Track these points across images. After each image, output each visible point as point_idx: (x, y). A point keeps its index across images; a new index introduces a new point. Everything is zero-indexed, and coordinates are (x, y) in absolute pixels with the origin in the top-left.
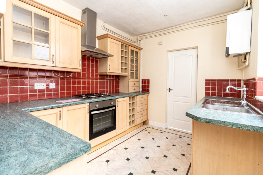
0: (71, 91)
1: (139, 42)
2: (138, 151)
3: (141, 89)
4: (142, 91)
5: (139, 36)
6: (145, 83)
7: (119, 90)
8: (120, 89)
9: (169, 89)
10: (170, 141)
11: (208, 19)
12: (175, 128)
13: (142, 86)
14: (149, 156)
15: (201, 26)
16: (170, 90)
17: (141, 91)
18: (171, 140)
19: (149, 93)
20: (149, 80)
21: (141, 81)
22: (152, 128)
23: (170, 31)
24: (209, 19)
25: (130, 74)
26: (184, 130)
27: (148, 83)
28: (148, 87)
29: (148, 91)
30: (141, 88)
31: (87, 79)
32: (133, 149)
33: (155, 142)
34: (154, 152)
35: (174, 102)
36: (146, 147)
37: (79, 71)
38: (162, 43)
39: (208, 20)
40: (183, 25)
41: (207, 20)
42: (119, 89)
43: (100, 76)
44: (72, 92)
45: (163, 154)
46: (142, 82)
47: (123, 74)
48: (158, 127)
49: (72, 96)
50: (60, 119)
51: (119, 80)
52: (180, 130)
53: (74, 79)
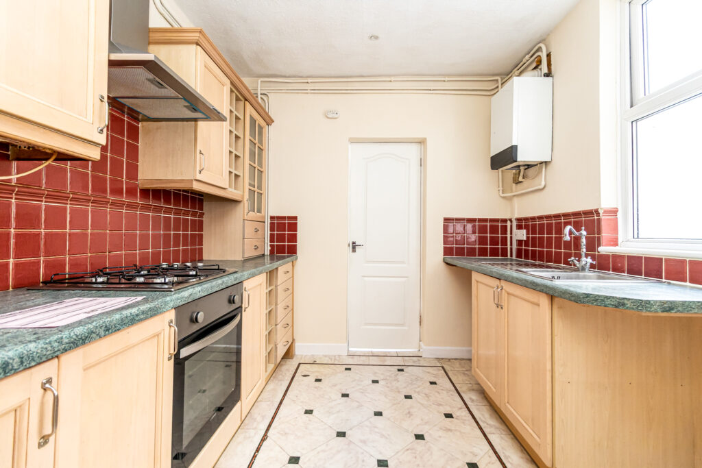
0: (11, 261)
1: (261, 98)
2: (339, 452)
3: (269, 248)
4: (272, 252)
5: (262, 79)
6: (281, 227)
7: (201, 250)
8: (205, 247)
9: (354, 243)
10: (388, 387)
11: (447, 79)
12: (370, 350)
13: (272, 236)
14: (381, 453)
15: (431, 92)
16: (354, 246)
17: (267, 252)
18: (389, 385)
19: (297, 258)
20: (295, 218)
21: (268, 221)
22: (314, 363)
23: (358, 86)
24: (449, 79)
25: (246, 196)
26: (393, 350)
27: (293, 227)
28: (293, 238)
29: (292, 251)
30: (269, 244)
31: (94, 202)
32: (318, 453)
33: (357, 402)
34: (382, 436)
35: (366, 278)
36: (351, 429)
37: (95, 154)
38: (336, 116)
39: (448, 81)
40: (393, 79)
41: (444, 81)
42: (202, 248)
43: (145, 193)
44: (16, 265)
45: (407, 431)
46: (272, 225)
47: (231, 193)
48: (326, 356)
49: (15, 287)
50: (44, 440)
51: (202, 215)
52: (385, 352)
53: (30, 194)
